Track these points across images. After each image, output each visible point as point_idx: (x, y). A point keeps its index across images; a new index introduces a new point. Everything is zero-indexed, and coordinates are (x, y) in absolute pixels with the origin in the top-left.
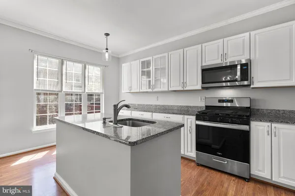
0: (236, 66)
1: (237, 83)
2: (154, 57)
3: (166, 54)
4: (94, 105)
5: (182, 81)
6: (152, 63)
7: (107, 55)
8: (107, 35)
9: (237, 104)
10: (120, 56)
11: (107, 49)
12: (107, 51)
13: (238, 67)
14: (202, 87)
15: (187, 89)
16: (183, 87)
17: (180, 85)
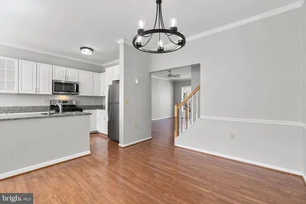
1: (74, 93)
3: (16, 60)
5: (35, 87)
9: (69, 104)
13: (75, 85)
14: (53, 93)
15: (40, 93)
16: (36, 92)
17: (33, 90)
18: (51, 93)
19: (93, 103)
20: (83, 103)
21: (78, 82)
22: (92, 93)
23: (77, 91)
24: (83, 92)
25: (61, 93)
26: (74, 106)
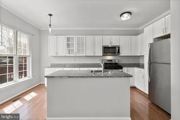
0: (116, 47)
1: (116, 54)
2: (76, 36)
3: (84, 36)
4: (24, 66)
5: (93, 51)
6: (75, 39)
7: (50, 29)
8: (51, 15)
9: (113, 62)
10: (41, 29)
11: (50, 25)
12: (50, 27)
13: (117, 48)
14: (103, 55)
15: (96, 55)
16: (94, 54)
17: (92, 54)
18: (101, 55)
19: (131, 61)
20: (123, 62)
21: (119, 46)
22: (130, 53)
23: (119, 52)
24: (123, 53)
25: (109, 54)
26: (117, 64)
